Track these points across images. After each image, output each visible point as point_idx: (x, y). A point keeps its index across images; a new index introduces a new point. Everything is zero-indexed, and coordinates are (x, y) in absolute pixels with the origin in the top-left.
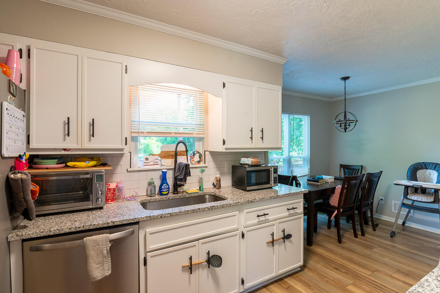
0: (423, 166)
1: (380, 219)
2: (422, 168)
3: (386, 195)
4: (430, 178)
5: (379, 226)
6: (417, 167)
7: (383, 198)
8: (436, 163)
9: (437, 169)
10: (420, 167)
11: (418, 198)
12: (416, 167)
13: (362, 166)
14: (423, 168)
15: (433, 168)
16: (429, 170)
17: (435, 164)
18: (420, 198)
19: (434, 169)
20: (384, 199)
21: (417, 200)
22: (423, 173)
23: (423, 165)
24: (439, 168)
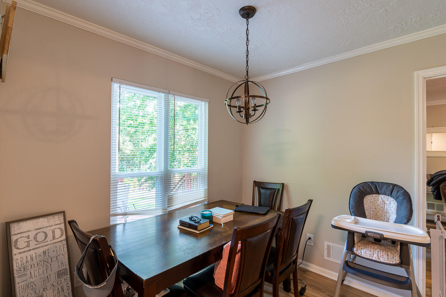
0: (373, 188)
1: (307, 271)
2: (371, 193)
3: (316, 232)
4: (384, 209)
5: (307, 291)
6: (363, 190)
7: (311, 236)
8: (392, 184)
9: (395, 194)
10: (368, 190)
11: (372, 253)
12: (361, 190)
13: (283, 184)
14: (373, 192)
15: (389, 193)
16: (382, 196)
17: (391, 186)
18: (375, 255)
19: (391, 195)
20: (312, 238)
21: (370, 258)
22: (373, 200)
23: (372, 186)
24: (398, 193)
